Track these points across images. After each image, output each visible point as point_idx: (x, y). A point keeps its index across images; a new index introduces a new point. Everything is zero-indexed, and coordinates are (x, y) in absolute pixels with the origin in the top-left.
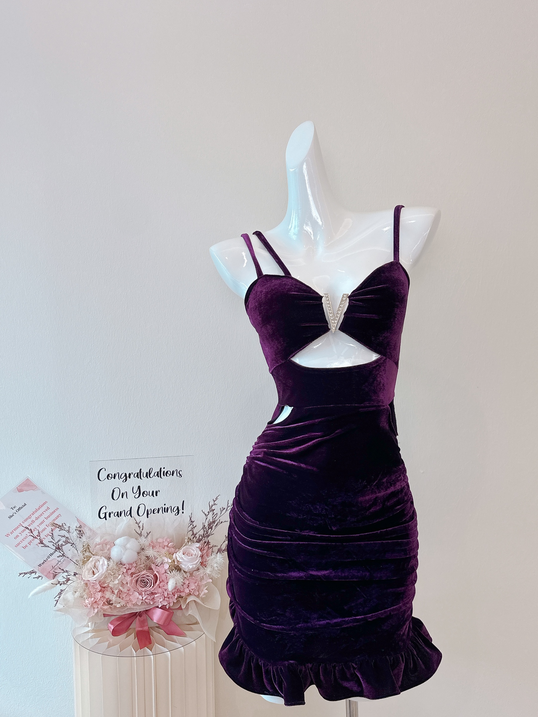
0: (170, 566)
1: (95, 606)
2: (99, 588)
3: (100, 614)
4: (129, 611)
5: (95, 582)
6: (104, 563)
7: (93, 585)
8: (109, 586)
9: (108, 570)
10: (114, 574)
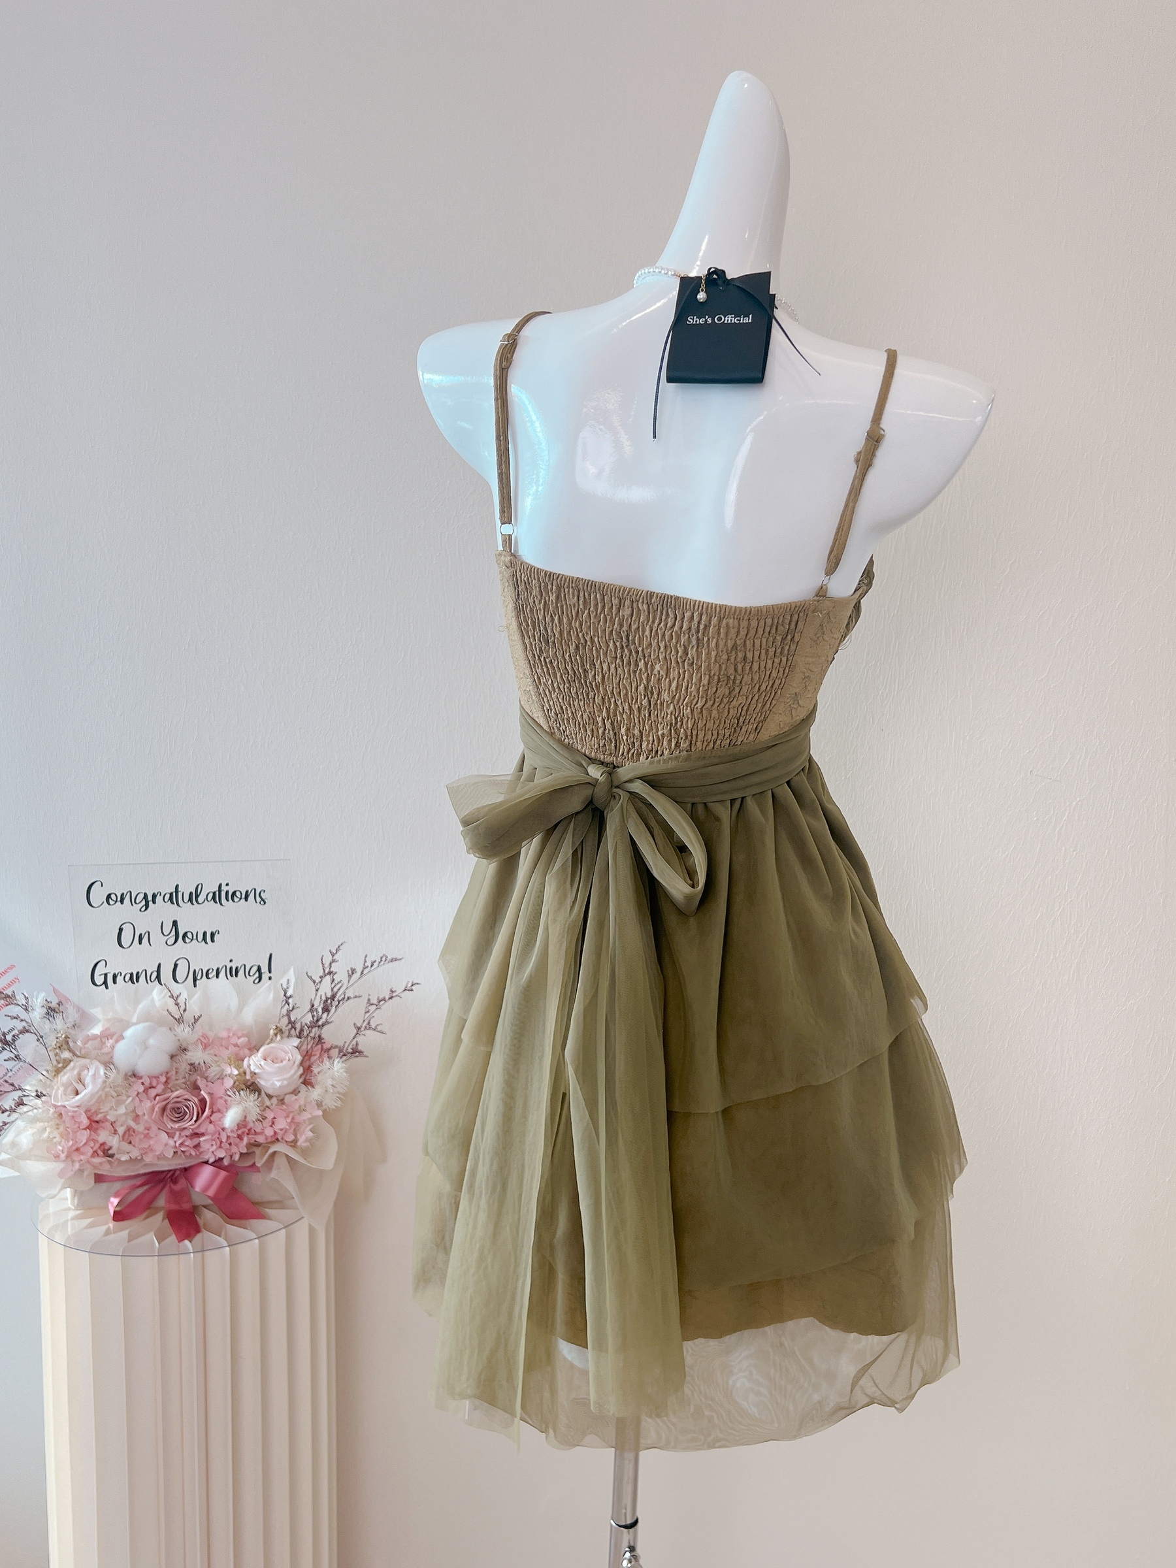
0: (234, 1083)
1: (76, 1157)
2: (86, 1122)
3: (86, 1173)
4: (146, 1168)
5: (76, 1109)
6: (98, 1074)
7: (73, 1117)
8: (107, 1120)
9: (105, 1086)
10: (118, 1096)
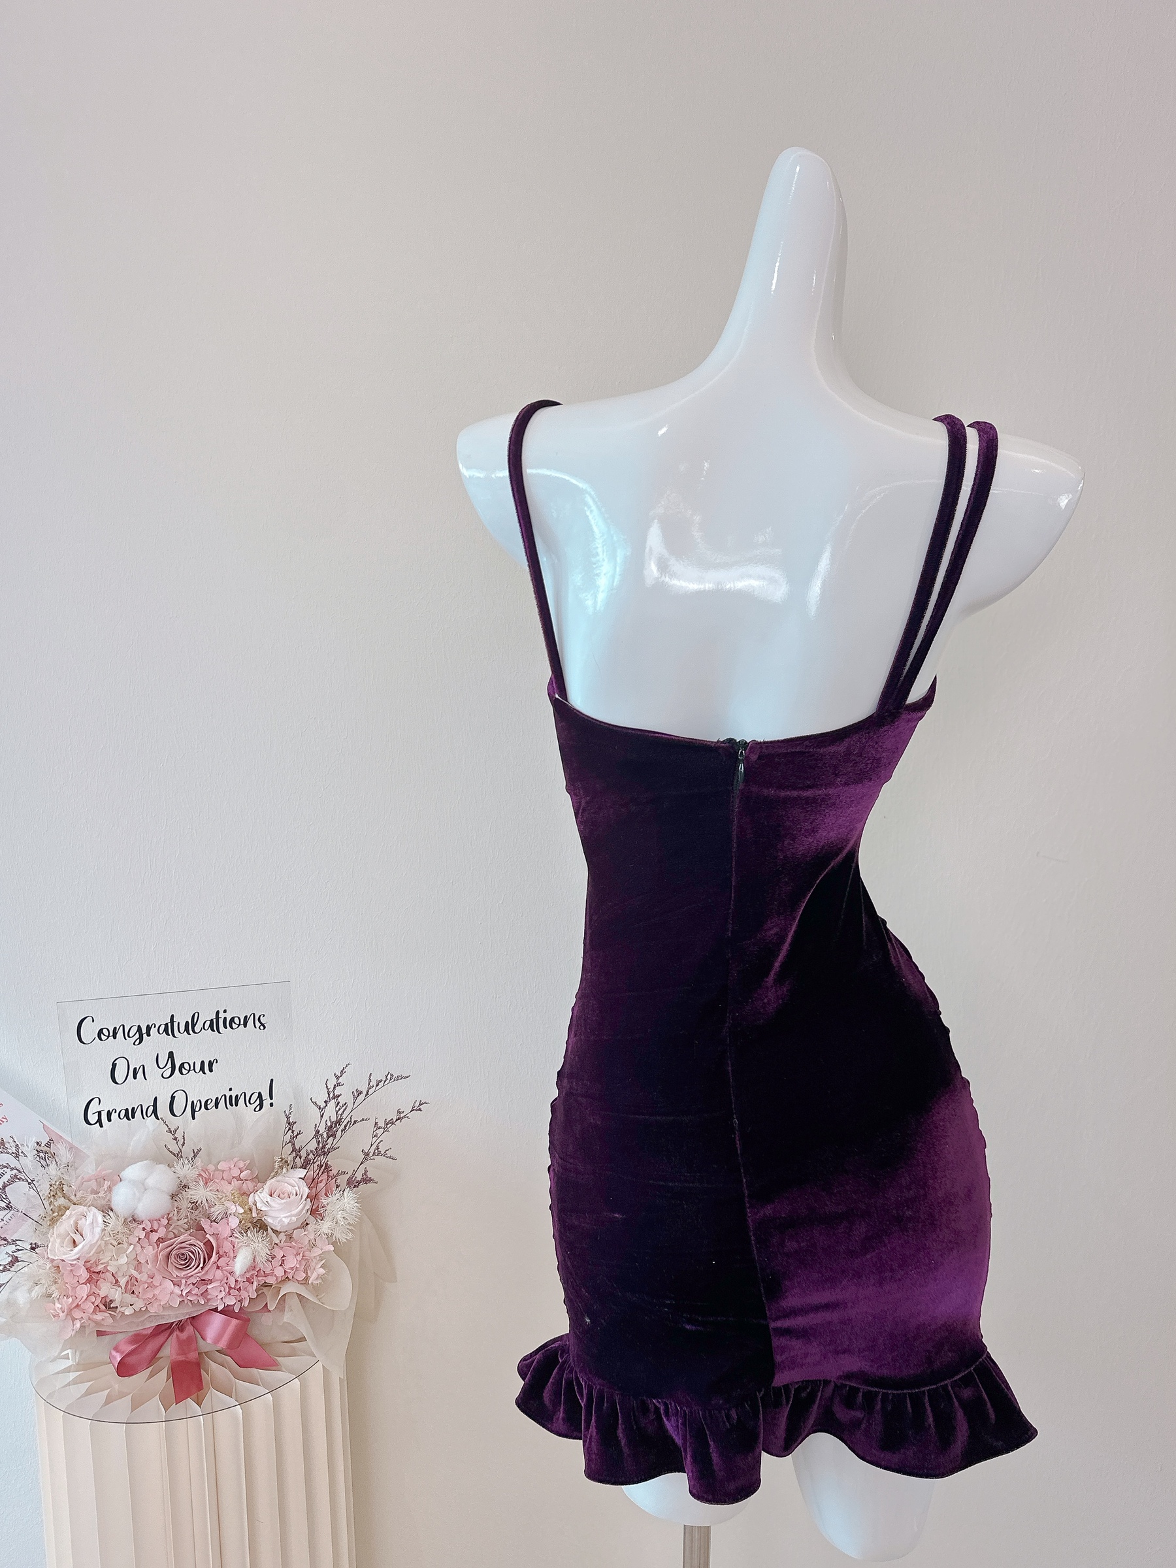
0: (241, 1222)
1: (77, 1314)
2: (85, 1275)
3: (87, 1332)
4: (152, 1321)
6: (96, 1221)
7: (72, 1270)
8: (108, 1271)
9: (104, 1235)
10: (119, 1244)
